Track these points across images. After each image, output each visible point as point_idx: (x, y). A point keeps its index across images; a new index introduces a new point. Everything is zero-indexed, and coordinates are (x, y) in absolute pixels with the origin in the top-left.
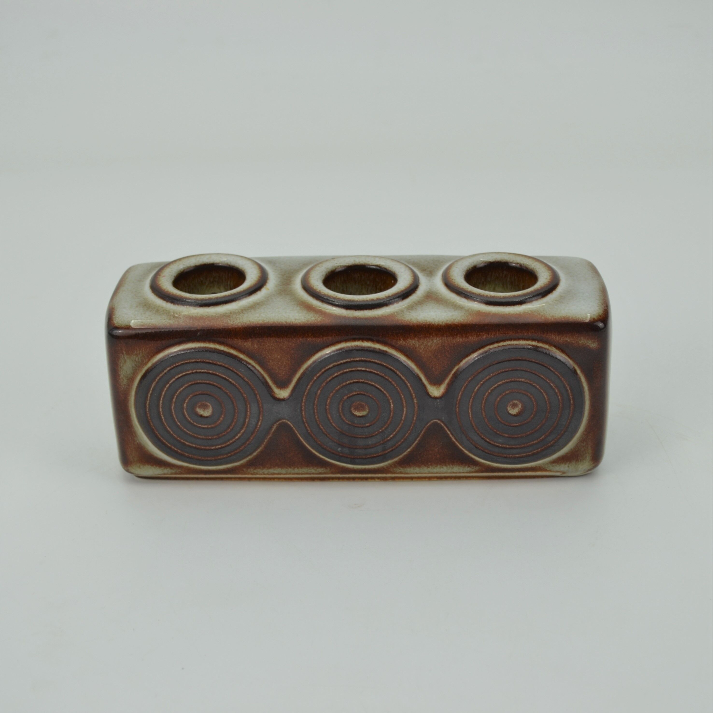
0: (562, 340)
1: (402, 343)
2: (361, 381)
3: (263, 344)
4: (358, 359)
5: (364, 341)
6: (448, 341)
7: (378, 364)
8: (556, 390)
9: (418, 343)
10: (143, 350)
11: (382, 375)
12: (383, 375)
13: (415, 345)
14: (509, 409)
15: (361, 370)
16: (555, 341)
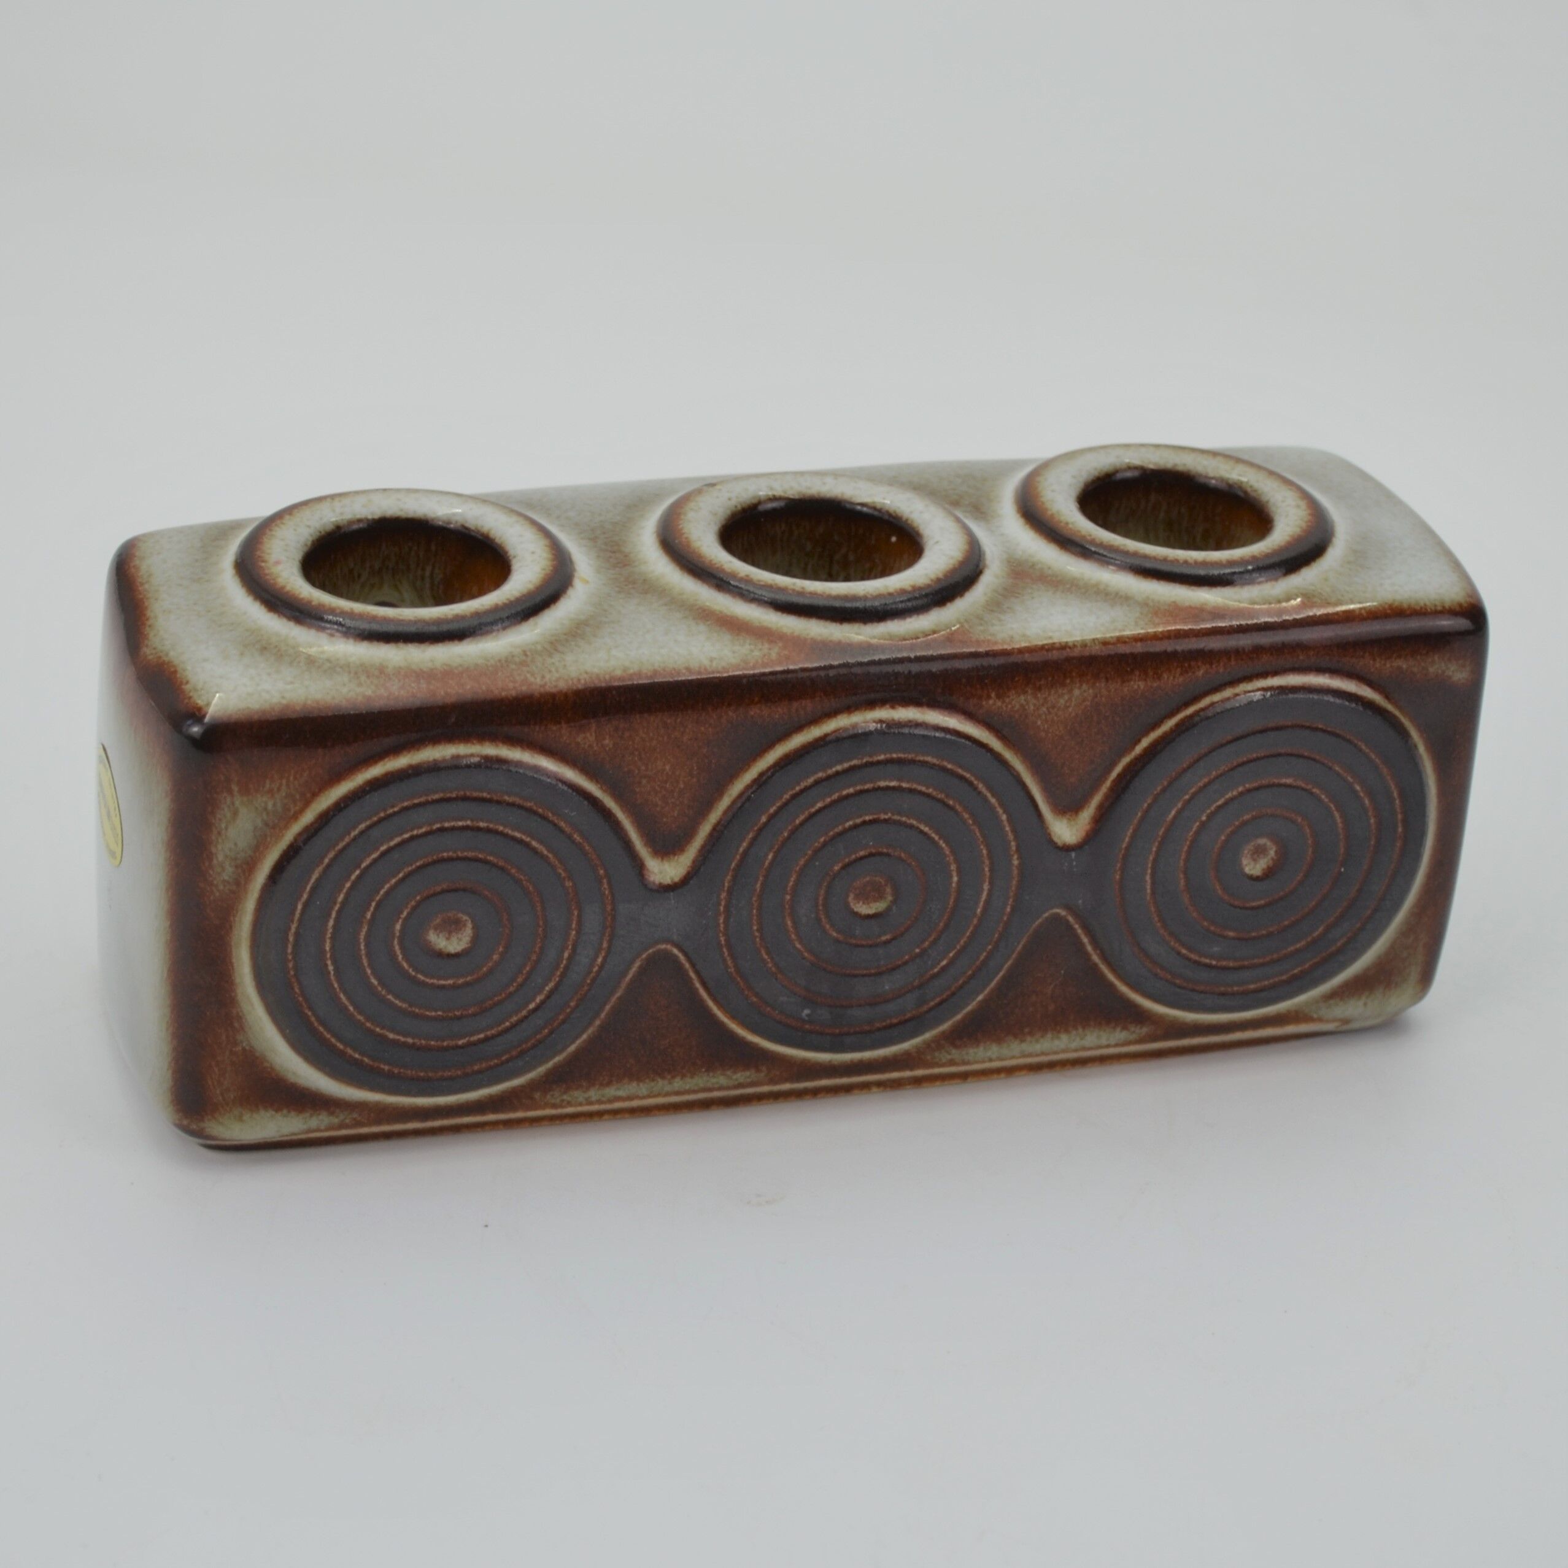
0: (1388, 665)
1: (994, 704)
2: (883, 816)
3: (627, 734)
4: (882, 757)
5: (897, 706)
6: (1109, 691)
7: (933, 766)
8: (1367, 802)
9: (1034, 701)
10: (291, 778)
11: (939, 796)
12: (941, 796)
13: (1027, 707)
14: (1245, 861)
15: (888, 788)
16: (1372, 670)
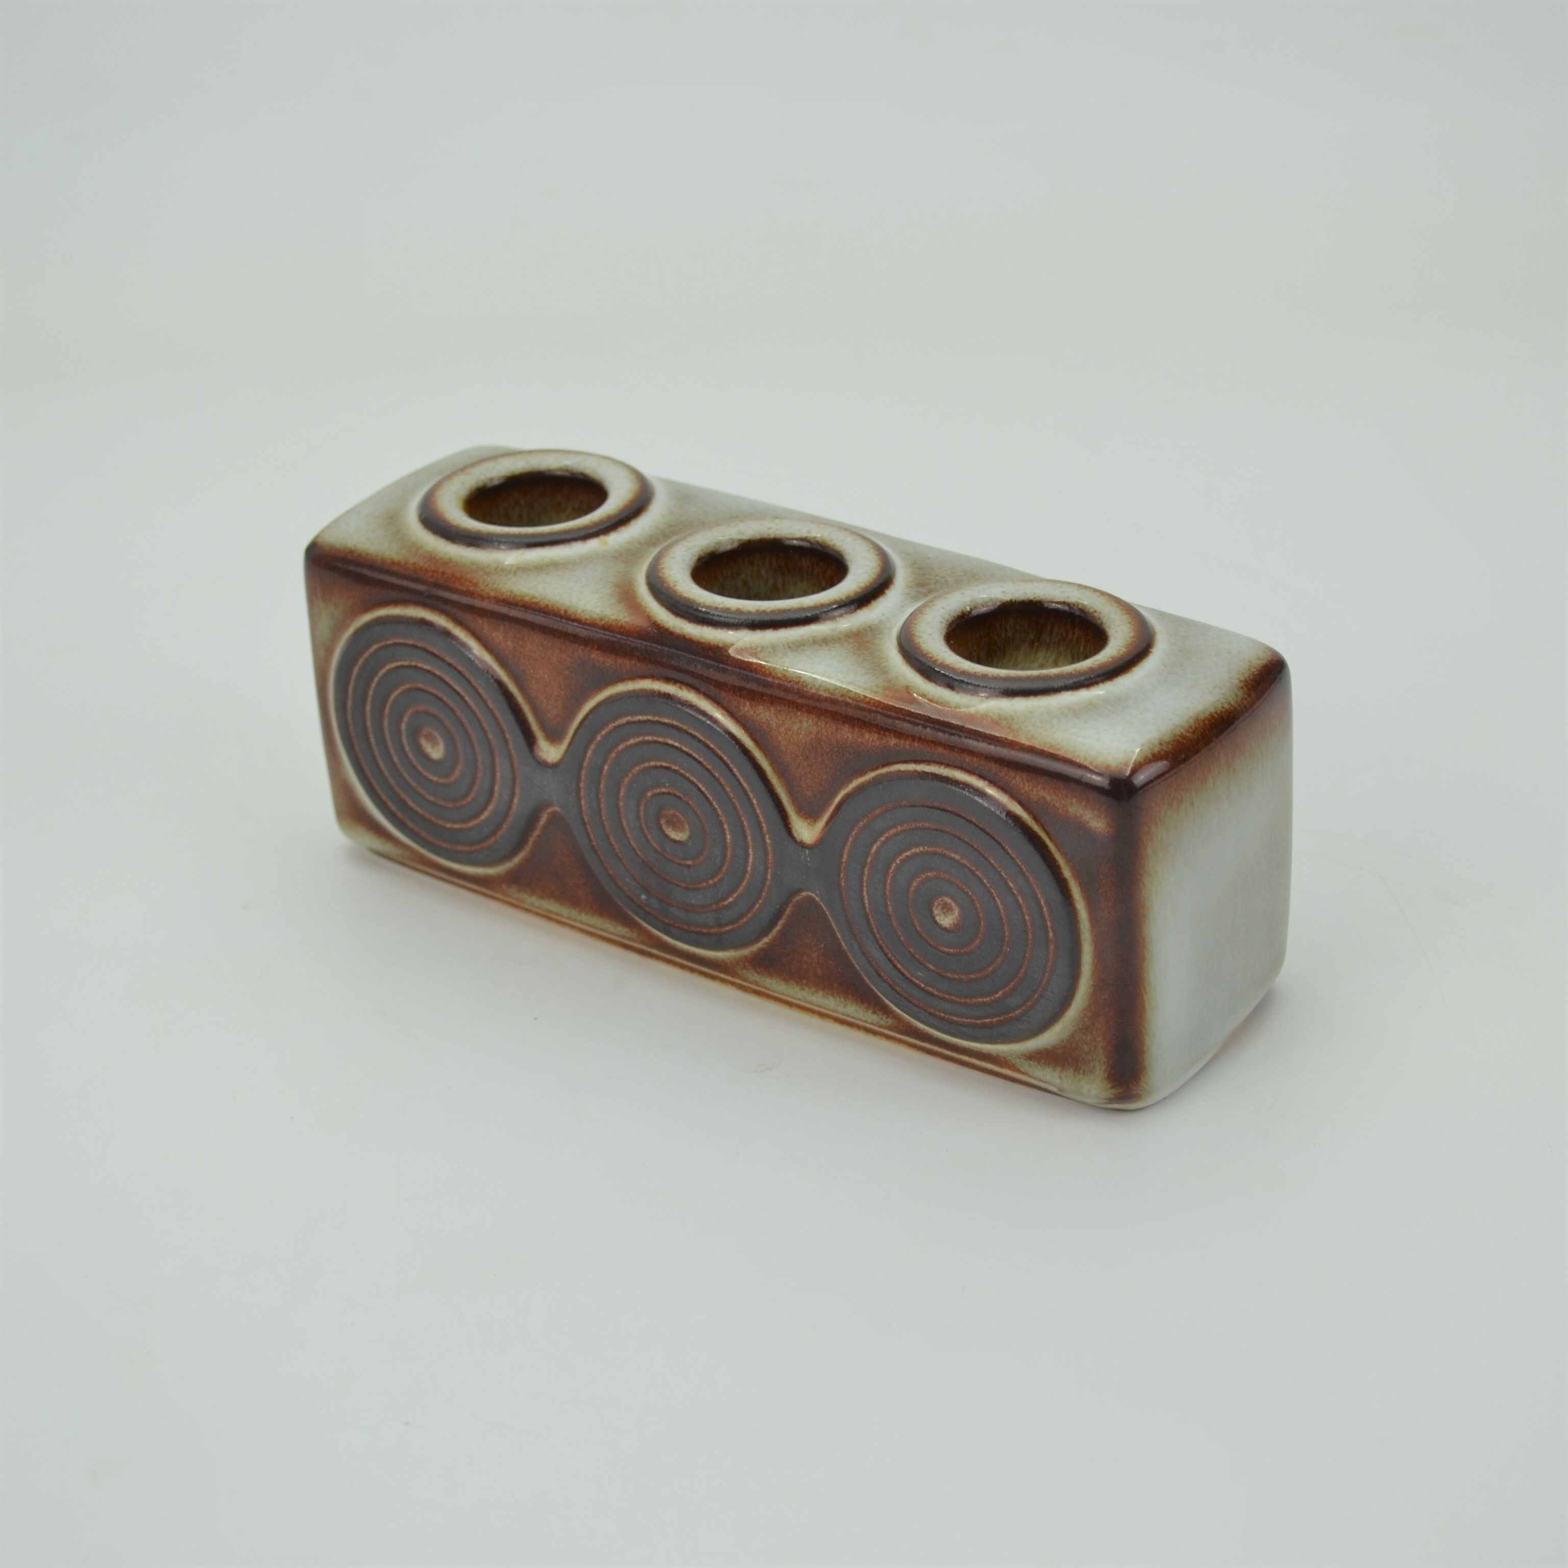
0: (1035, 792)
1: (748, 711)
2: (674, 767)
4: (666, 721)
5: (684, 688)
6: (827, 732)
7: (700, 741)
8: (1020, 899)
9: (775, 720)
10: (347, 598)
11: (708, 766)
12: (709, 767)
13: (771, 723)
14: (936, 912)
15: (672, 746)
16: (1023, 792)
